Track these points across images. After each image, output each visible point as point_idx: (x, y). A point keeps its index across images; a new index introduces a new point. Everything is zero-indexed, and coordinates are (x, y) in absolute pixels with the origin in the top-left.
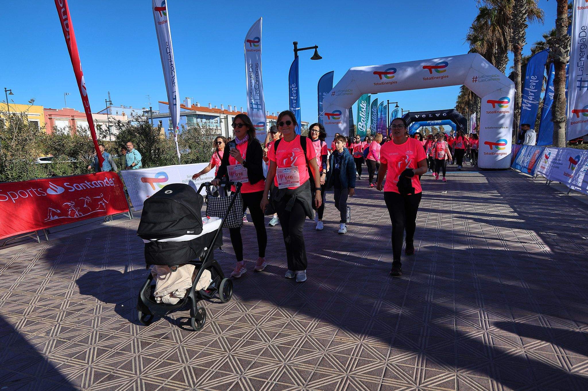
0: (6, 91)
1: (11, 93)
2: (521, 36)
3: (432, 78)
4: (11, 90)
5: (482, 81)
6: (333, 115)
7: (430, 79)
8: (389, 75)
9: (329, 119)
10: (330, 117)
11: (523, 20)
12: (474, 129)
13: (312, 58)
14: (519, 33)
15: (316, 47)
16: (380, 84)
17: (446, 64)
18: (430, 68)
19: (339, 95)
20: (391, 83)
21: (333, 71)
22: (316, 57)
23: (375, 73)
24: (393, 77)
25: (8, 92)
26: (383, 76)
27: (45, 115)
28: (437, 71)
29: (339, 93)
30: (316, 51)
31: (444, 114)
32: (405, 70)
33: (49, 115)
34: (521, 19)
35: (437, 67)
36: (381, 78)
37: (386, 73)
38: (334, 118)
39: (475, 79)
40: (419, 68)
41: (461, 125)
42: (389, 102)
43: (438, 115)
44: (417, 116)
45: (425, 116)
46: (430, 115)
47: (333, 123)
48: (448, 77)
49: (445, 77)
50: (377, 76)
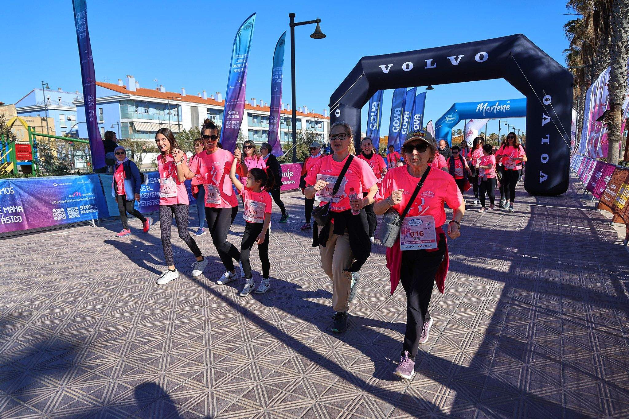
12: (600, 119)
31: (477, 58)
41: (548, 97)
42: (295, 22)
43: (456, 59)
44: (387, 68)
45: (411, 65)
46: (429, 61)
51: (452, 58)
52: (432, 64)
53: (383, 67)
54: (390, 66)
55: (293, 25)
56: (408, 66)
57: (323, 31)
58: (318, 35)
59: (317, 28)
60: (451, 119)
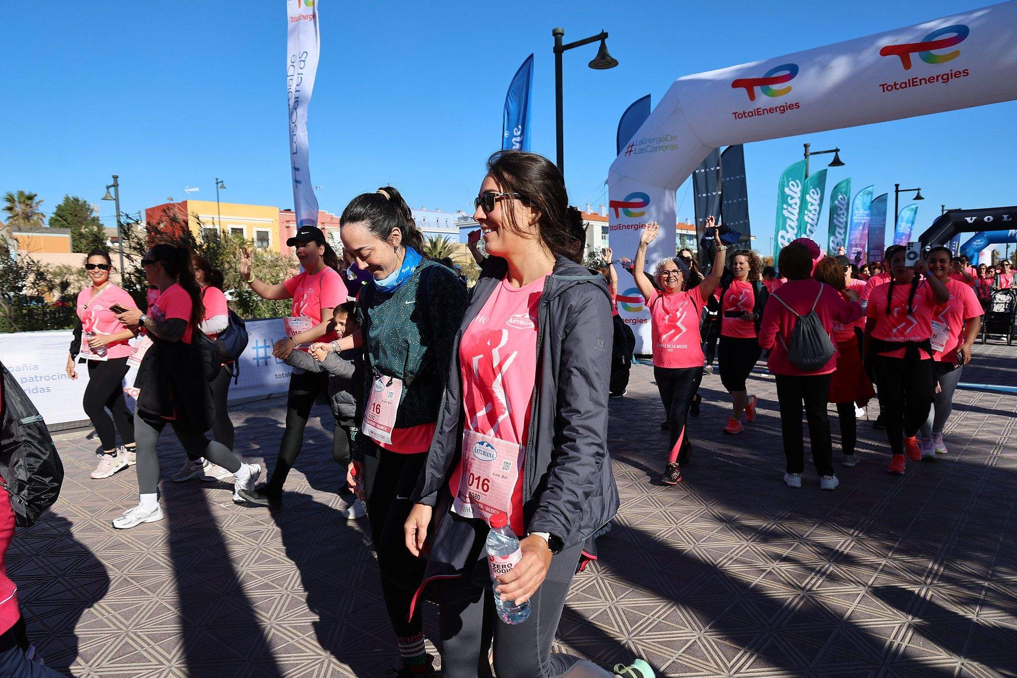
0: (217, 183)
1: (223, 187)
3: (913, 82)
4: (222, 182)
6: (626, 205)
7: (904, 85)
8: (775, 87)
9: (617, 216)
10: (620, 210)
13: (594, 65)
15: (603, 36)
16: (752, 114)
17: (961, 32)
18: (903, 52)
19: (641, 151)
20: (783, 109)
21: (649, 96)
22: (603, 61)
23: (737, 84)
24: (789, 89)
25: (220, 185)
26: (757, 89)
27: (280, 221)
28: (928, 60)
29: (642, 146)
30: (603, 48)
32: (824, 67)
33: (287, 221)
35: (927, 46)
36: (752, 97)
37: (766, 82)
38: (628, 214)
40: (870, 56)
42: (899, 189)
44: (971, 219)
45: (991, 218)
46: (1005, 216)
47: (628, 227)
48: (966, 73)
49: (957, 75)
50: (743, 91)
52: (1008, 218)
53: (968, 219)
54: (974, 218)
55: (897, 191)
56: (989, 219)
57: (922, 196)
58: (919, 197)
59: (918, 193)
60: (979, 243)
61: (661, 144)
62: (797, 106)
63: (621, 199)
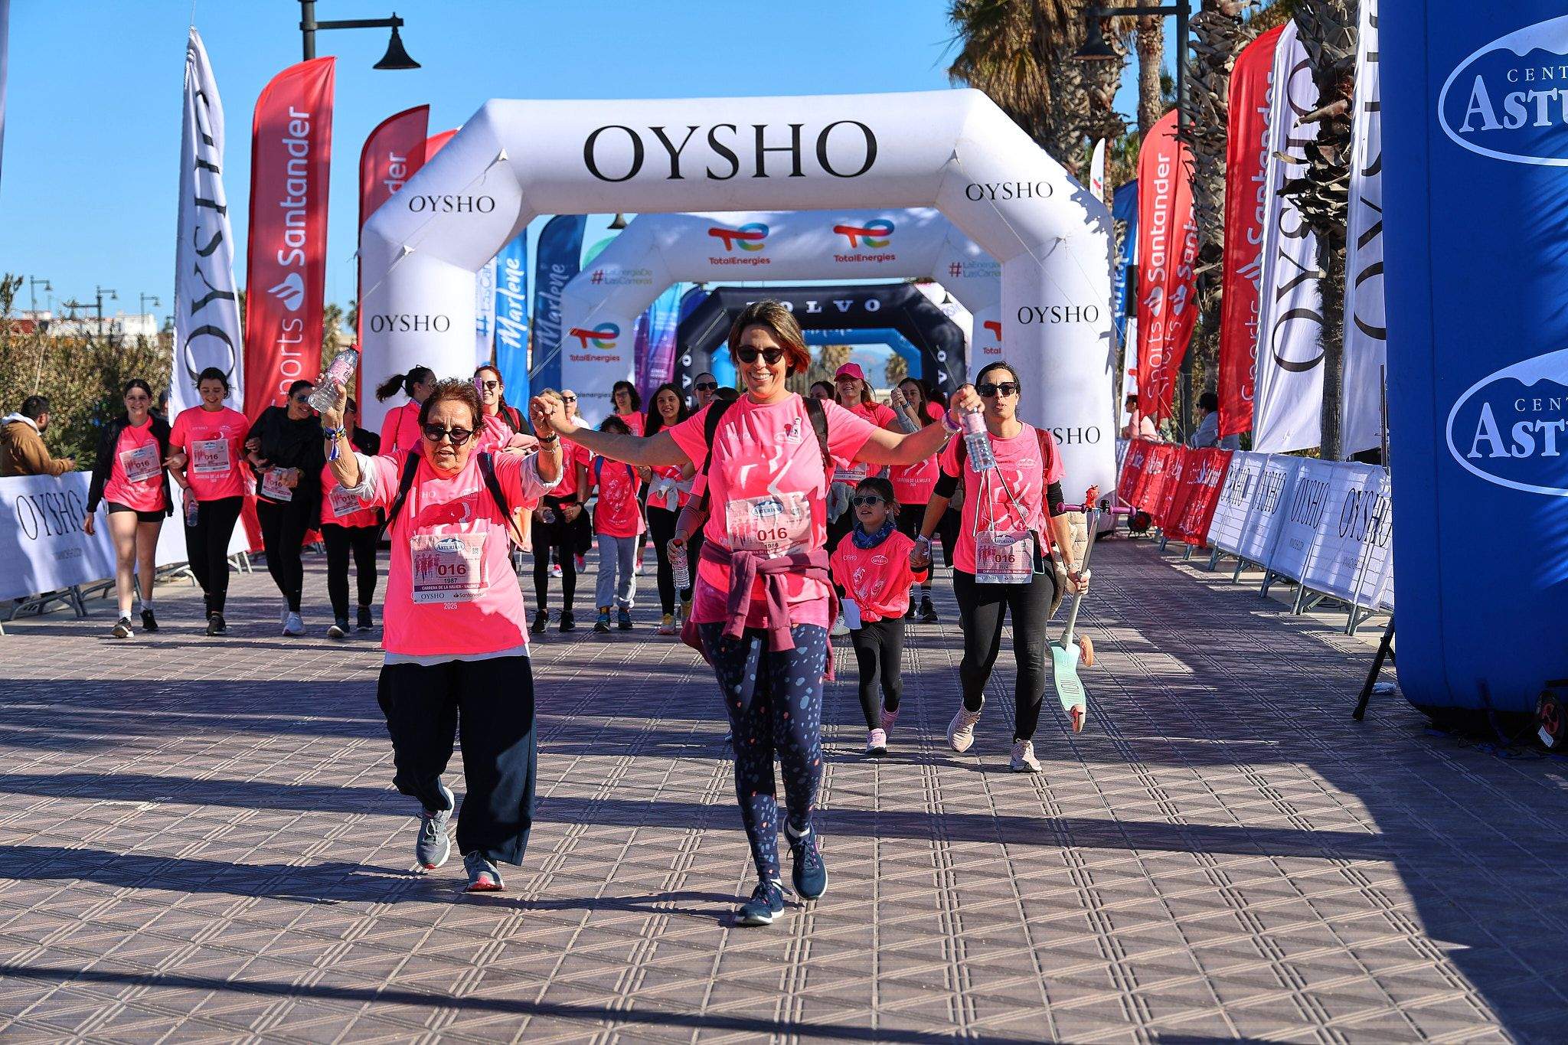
2: (1073, 141)
3: (858, 258)
5: (972, 274)
6: (596, 335)
7: (852, 259)
8: (750, 242)
9: (585, 346)
11: (1077, 101)
14: (1068, 134)
19: (614, 282)
23: (713, 232)
26: (733, 241)
29: (614, 277)
31: (868, 303)
34: (1072, 100)
36: (729, 247)
37: (742, 236)
38: (597, 345)
39: (955, 270)
41: (941, 353)
43: (845, 304)
46: (812, 305)
47: (598, 358)
48: (893, 257)
49: (888, 258)
50: (719, 240)
51: (839, 304)
52: (816, 307)
61: (636, 277)
62: (768, 261)
63: (591, 329)
